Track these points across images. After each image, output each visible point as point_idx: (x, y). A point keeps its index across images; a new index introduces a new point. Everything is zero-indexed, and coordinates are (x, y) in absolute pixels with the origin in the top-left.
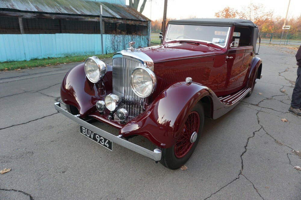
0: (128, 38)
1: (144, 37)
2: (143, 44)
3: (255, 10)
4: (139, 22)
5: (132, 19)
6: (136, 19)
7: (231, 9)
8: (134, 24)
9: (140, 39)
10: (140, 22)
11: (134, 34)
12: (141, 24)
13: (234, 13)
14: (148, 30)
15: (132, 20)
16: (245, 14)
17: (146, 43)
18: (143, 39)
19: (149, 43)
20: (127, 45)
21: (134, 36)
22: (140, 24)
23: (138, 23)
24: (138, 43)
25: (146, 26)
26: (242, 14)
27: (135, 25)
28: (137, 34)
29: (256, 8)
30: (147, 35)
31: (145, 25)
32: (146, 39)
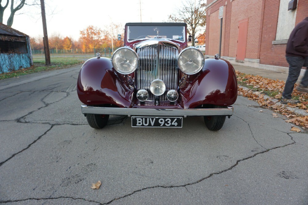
0: (4, 58)
1: (24, 55)
2: (24, 64)
3: (116, 28)
4: (14, 37)
5: (5, 33)
6: (10, 34)
7: (94, 27)
8: (9, 40)
9: (20, 58)
10: (16, 38)
11: (11, 52)
12: (18, 41)
13: (99, 31)
14: (28, 48)
15: (5, 35)
16: (109, 32)
17: (28, 62)
18: (23, 57)
19: (31, 61)
20: (4, 66)
21: (11, 55)
22: (16, 41)
23: (13, 39)
24: (18, 63)
25: (25, 43)
26: (106, 32)
27: (11, 41)
28: (14, 52)
29: (117, 27)
30: (28, 53)
31: (22, 41)
32: (26, 57)
